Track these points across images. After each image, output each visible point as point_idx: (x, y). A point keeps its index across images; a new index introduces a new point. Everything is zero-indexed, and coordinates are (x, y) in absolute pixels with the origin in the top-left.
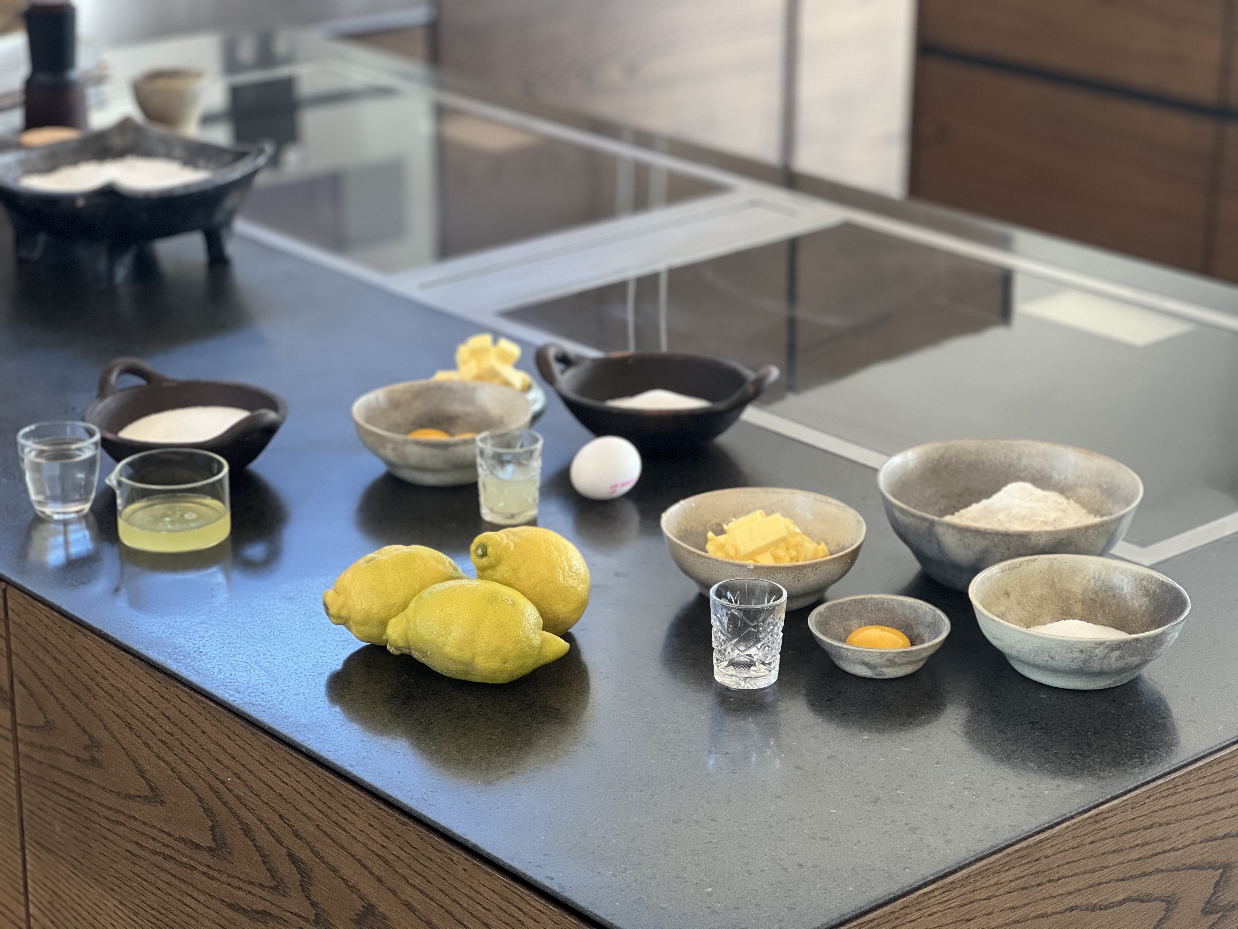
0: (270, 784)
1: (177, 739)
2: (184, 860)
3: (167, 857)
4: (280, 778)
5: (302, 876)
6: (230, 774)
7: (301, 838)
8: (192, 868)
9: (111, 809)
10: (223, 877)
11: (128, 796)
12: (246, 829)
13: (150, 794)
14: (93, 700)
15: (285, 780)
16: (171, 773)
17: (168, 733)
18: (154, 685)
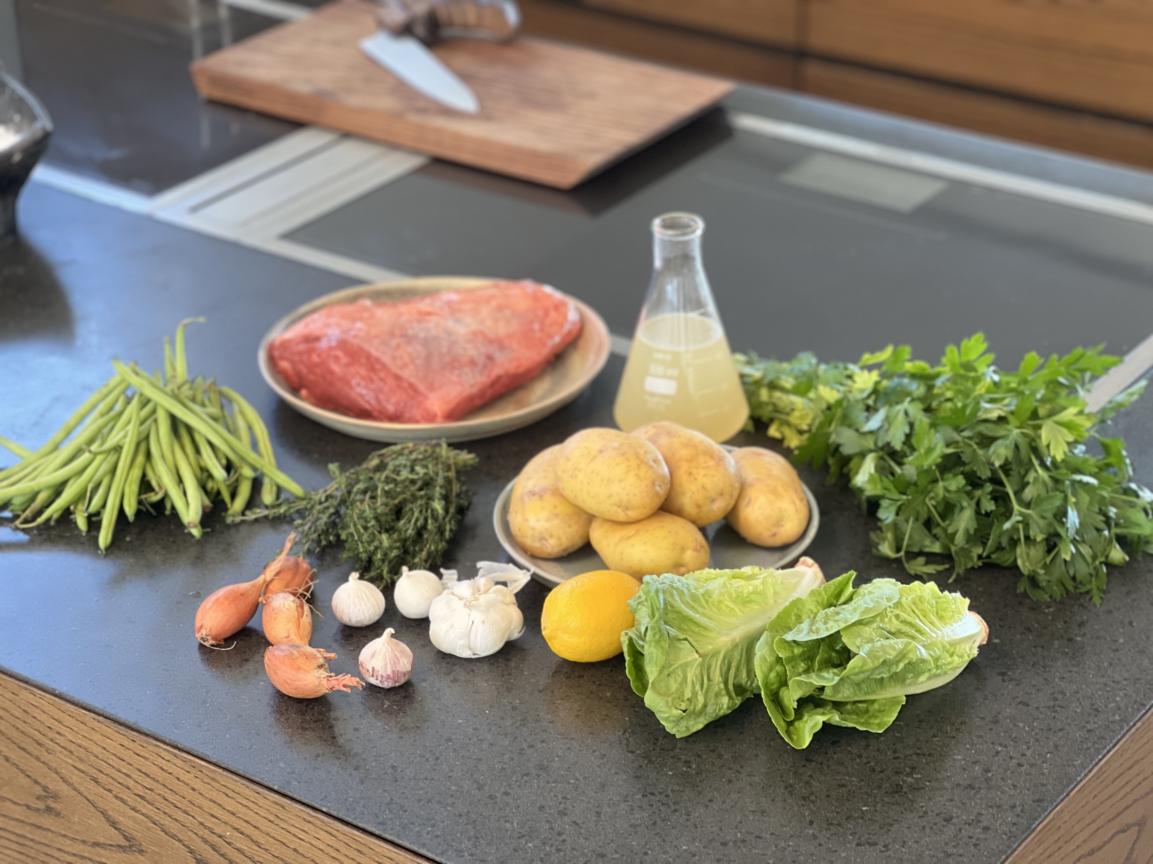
0: (283, 840)
1: (160, 795)
4: (295, 835)
6: (230, 828)
9: (74, 855)
11: (96, 844)
13: (124, 843)
14: (46, 754)
15: (301, 837)
16: (153, 825)
17: (147, 788)
18: (126, 743)
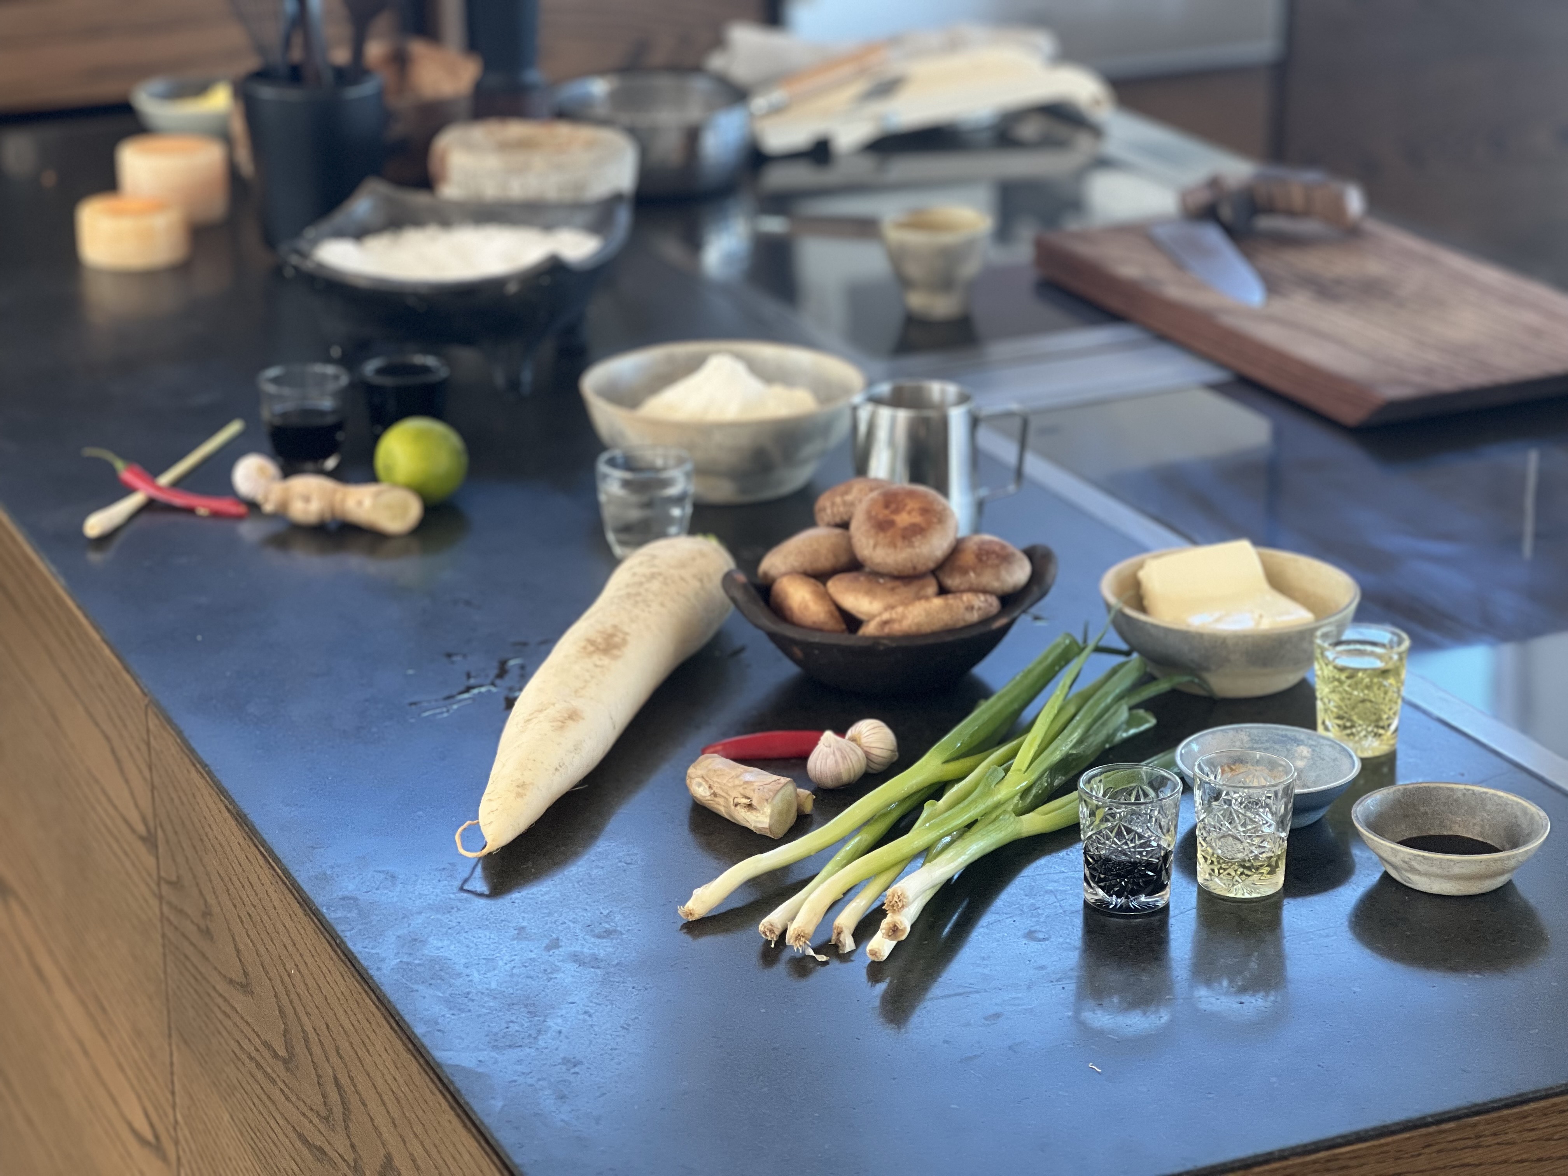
0: (319, 983)
1: (259, 915)
2: (269, 1070)
3: (259, 1066)
4: (325, 977)
5: (344, 1107)
6: (293, 964)
7: (341, 1058)
8: (274, 1082)
9: (221, 995)
10: (294, 1099)
11: (231, 982)
12: (306, 1040)
14: (205, 855)
15: (328, 979)
16: (256, 956)
17: (253, 905)
18: (242, 842)
